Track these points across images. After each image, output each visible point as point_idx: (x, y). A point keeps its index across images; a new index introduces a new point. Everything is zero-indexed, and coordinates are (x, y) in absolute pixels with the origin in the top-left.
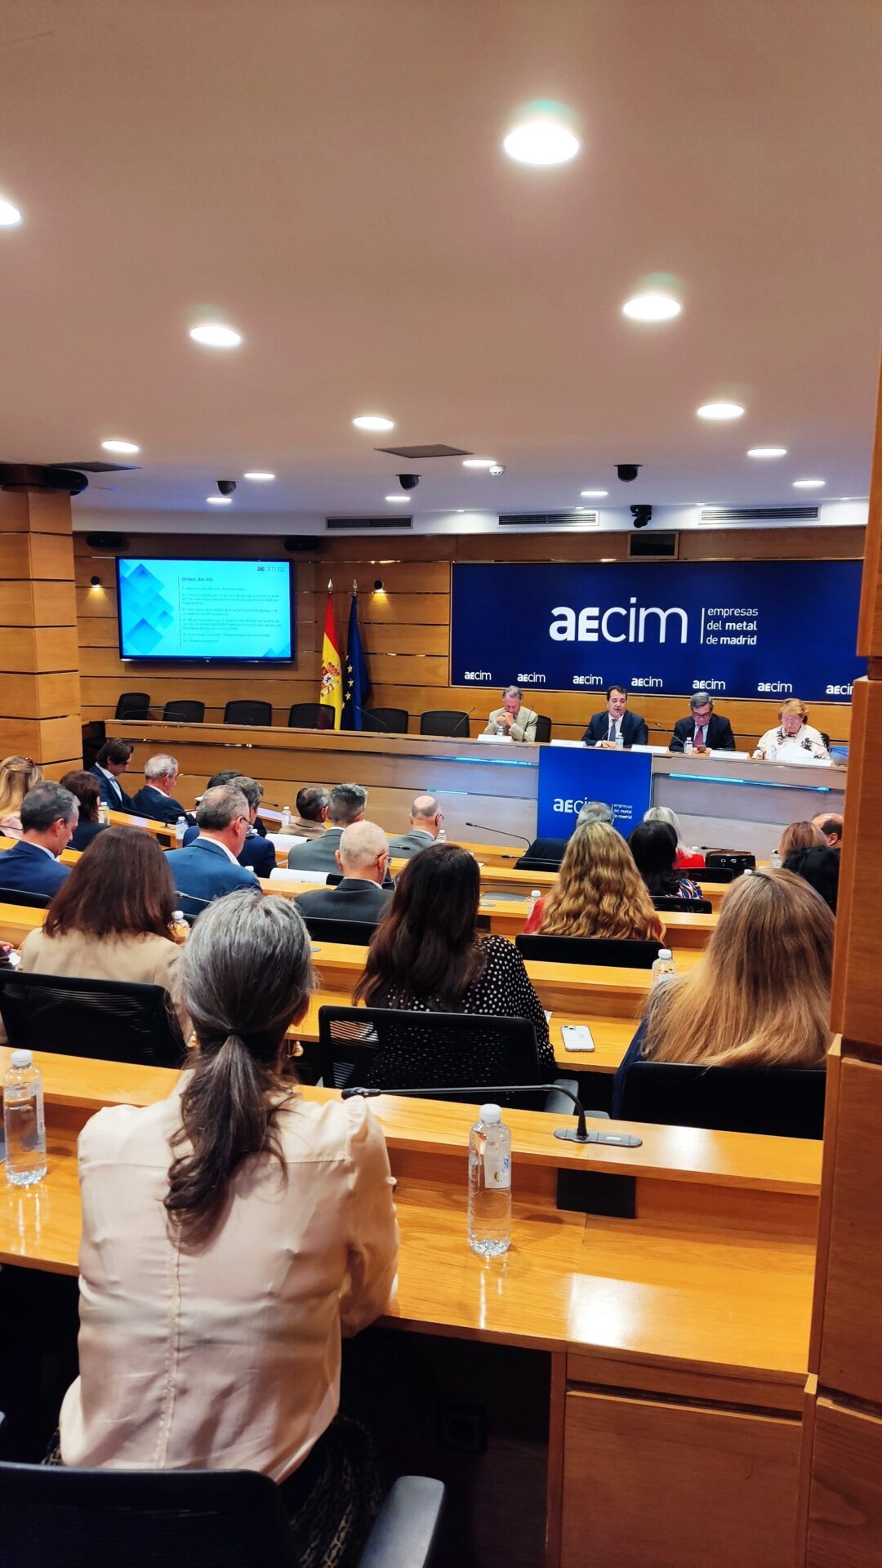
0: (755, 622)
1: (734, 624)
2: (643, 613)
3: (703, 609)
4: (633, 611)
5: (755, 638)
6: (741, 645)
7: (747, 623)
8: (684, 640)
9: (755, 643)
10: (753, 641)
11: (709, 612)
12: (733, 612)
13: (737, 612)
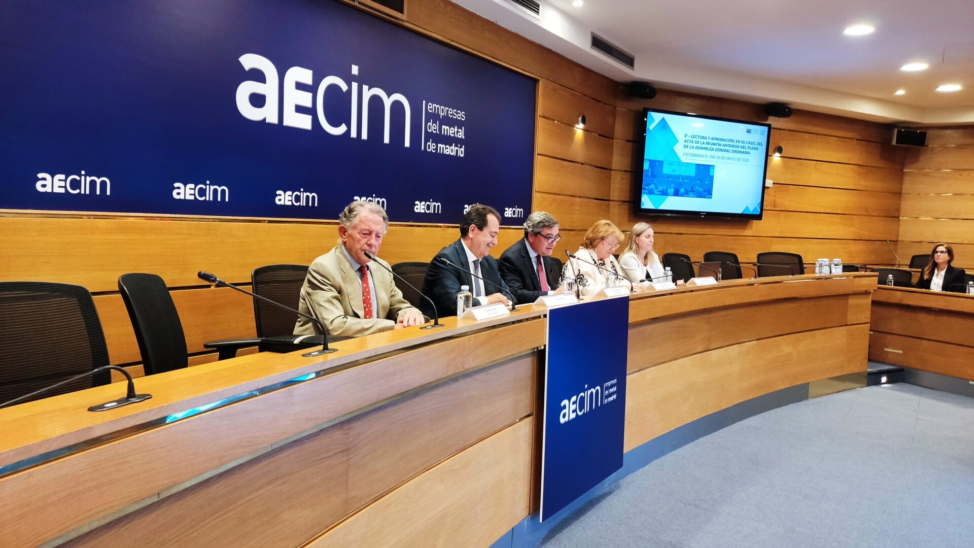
0: (463, 128)
1: (448, 127)
2: (367, 93)
3: (424, 102)
4: (355, 85)
5: (463, 149)
6: (453, 156)
7: (458, 128)
8: (407, 144)
9: (462, 156)
10: (462, 154)
11: (429, 107)
12: (447, 111)
13: (451, 111)
